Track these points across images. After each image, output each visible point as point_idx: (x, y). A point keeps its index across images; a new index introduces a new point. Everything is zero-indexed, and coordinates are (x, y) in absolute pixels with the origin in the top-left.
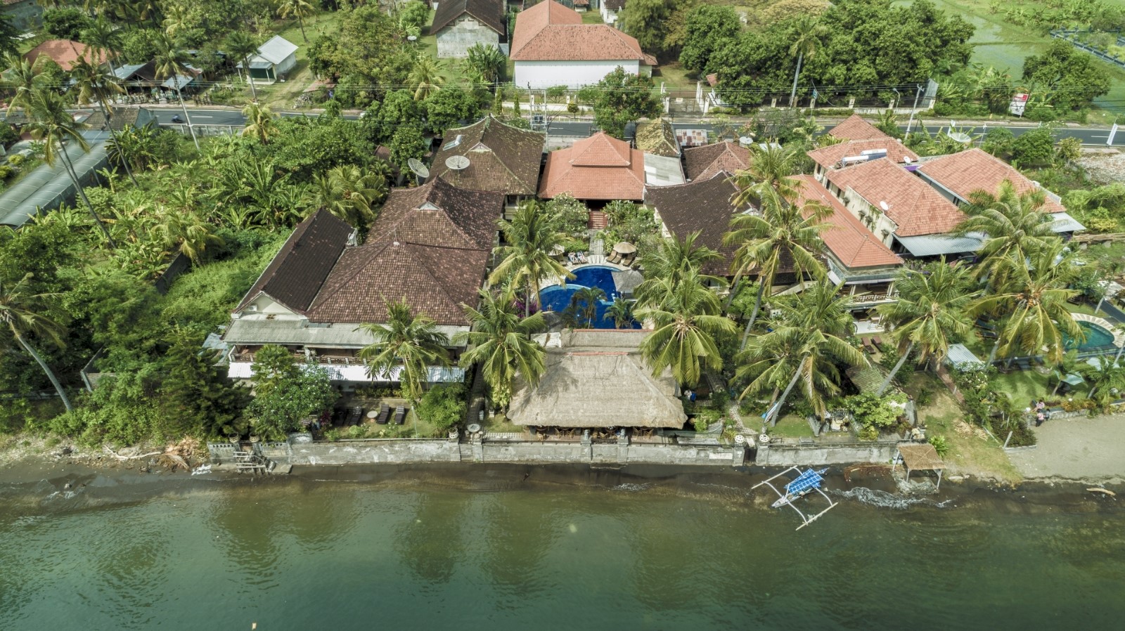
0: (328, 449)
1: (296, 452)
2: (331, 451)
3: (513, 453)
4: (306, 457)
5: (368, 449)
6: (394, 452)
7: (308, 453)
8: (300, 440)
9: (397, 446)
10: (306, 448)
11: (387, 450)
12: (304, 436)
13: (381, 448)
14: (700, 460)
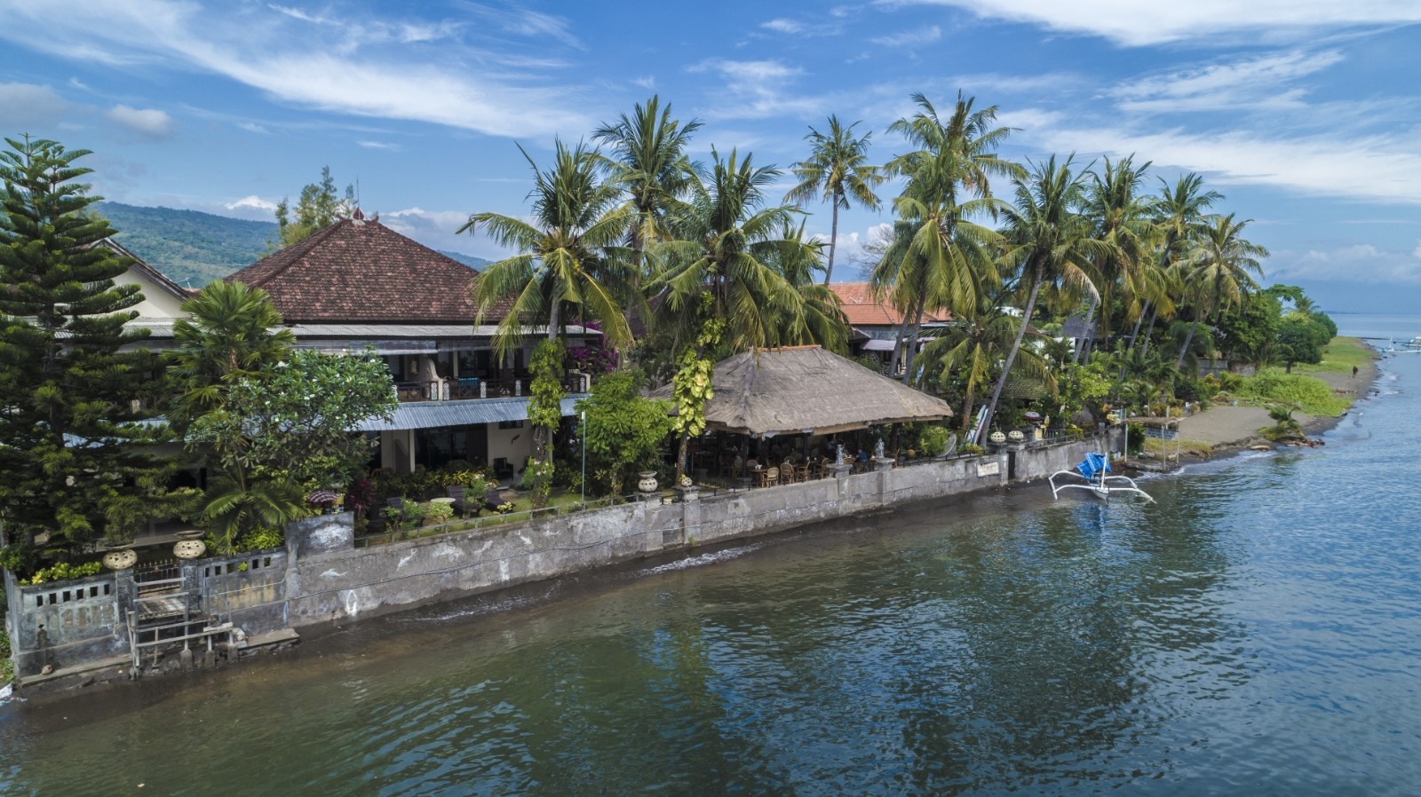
1: (310, 576)
3: (747, 510)
4: (334, 593)
5: (488, 544)
6: (542, 546)
7: (340, 580)
8: (323, 540)
9: (547, 526)
10: (336, 563)
11: (528, 541)
12: (337, 522)
13: (515, 538)
14: (969, 480)
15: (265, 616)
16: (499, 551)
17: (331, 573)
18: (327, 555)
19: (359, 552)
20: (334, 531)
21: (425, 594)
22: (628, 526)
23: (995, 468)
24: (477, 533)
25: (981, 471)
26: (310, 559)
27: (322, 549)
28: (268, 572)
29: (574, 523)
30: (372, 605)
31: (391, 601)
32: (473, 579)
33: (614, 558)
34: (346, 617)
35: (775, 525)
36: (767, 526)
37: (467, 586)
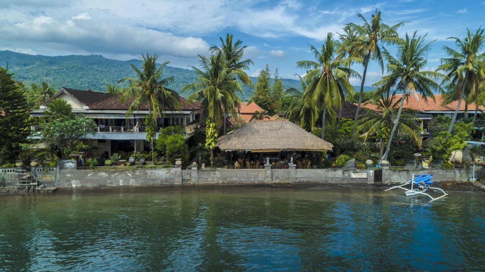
0: (87, 173)
1: (63, 176)
2: (89, 175)
3: (219, 176)
4: (69, 180)
5: (116, 174)
6: (135, 177)
7: (71, 177)
8: (68, 166)
10: (70, 173)
11: (130, 175)
12: (71, 162)
13: (126, 173)
14: (345, 179)
15: (51, 183)
16: (120, 176)
17: (69, 175)
18: (69, 170)
19: (77, 171)
20: (71, 164)
21: (95, 185)
22: (168, 175)
23: (364, 175)
24: (113, 170)
25: (354, 176)
26: (64, 171)
27: (67, 168)
28: (53, 172)
29: (147, 171)
30: (79, 185)
31: (85, 185)
32: (111, 183)
33: (162, 184)
34: (72, 187)
35: (232, 183)
36: (228, 183)
37: (108, 185)
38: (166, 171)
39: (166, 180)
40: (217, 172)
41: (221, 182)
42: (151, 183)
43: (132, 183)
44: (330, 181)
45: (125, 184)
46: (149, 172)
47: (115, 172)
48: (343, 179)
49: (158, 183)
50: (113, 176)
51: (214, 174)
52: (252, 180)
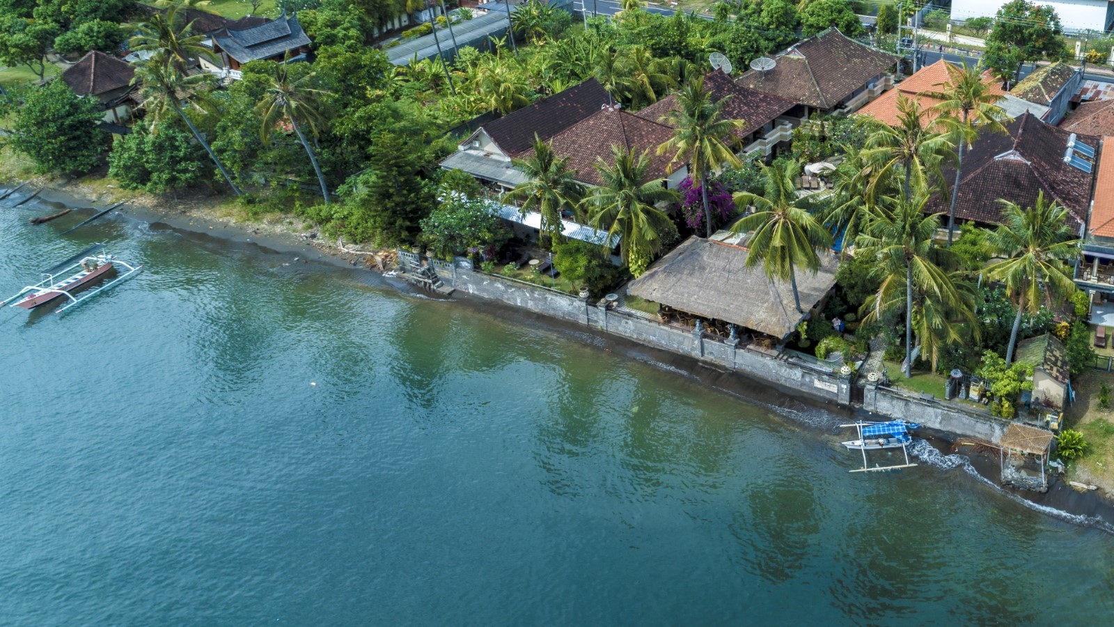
0: (483, 280)
1: (459, 276)
2: (485, 283)
3: (632, 328)
4: (465, 284)
5: (513, 289)
6: (533, 299)
7: (467, 280)
8: (463, 265)
9: (537, 293)
10: (466, 274)
11: (528, 295)
12: (467, 261)
13: (523, 291)
14: (805, 385)
15: (448, 281)
16: (517, 294)
17: (465, 277)
18: (464, 271)
19: (473, 273)
20: (467, 264)
21: (492, 297)
22: (570, 308)
23: (834, 389)
24: (509, 283)
25: (818, 384)
26: (459, 270)
27: (463, 268)
28: (449, 269)
29: (547, 296)
30: (476, 293)
31: (481, 294)
32: (508, 299)
33: (563, 317)
34: (469, 293)
35: (649, 342)
36: (644, 340)
37: (506, 301)
38: (569, 302)
39: (569, 314)
40: (630, 322)
41: (635, 336)
42: (551, 312)
43: (531, 305)
44: (782, 382)
45: (524, 305)
46: (549, 296)
47: (512, 287)
48: (802, 384)
49: (560, 314)
50: (510, 291)
51: (627, 323)
52: (674, 347)
